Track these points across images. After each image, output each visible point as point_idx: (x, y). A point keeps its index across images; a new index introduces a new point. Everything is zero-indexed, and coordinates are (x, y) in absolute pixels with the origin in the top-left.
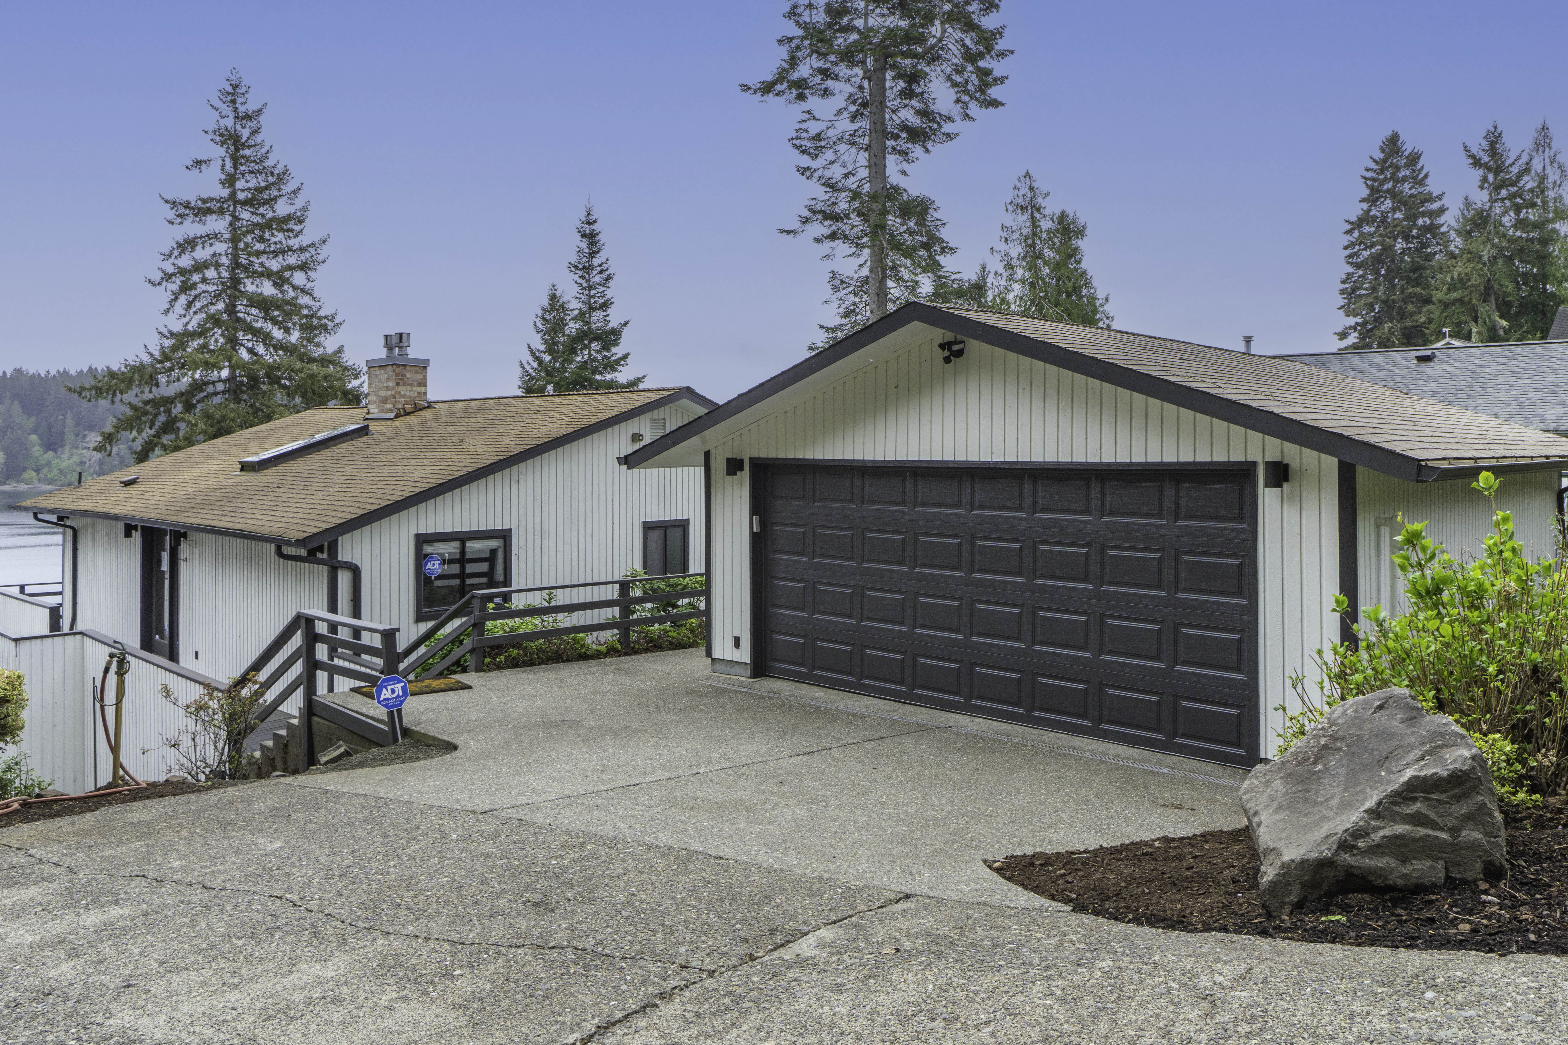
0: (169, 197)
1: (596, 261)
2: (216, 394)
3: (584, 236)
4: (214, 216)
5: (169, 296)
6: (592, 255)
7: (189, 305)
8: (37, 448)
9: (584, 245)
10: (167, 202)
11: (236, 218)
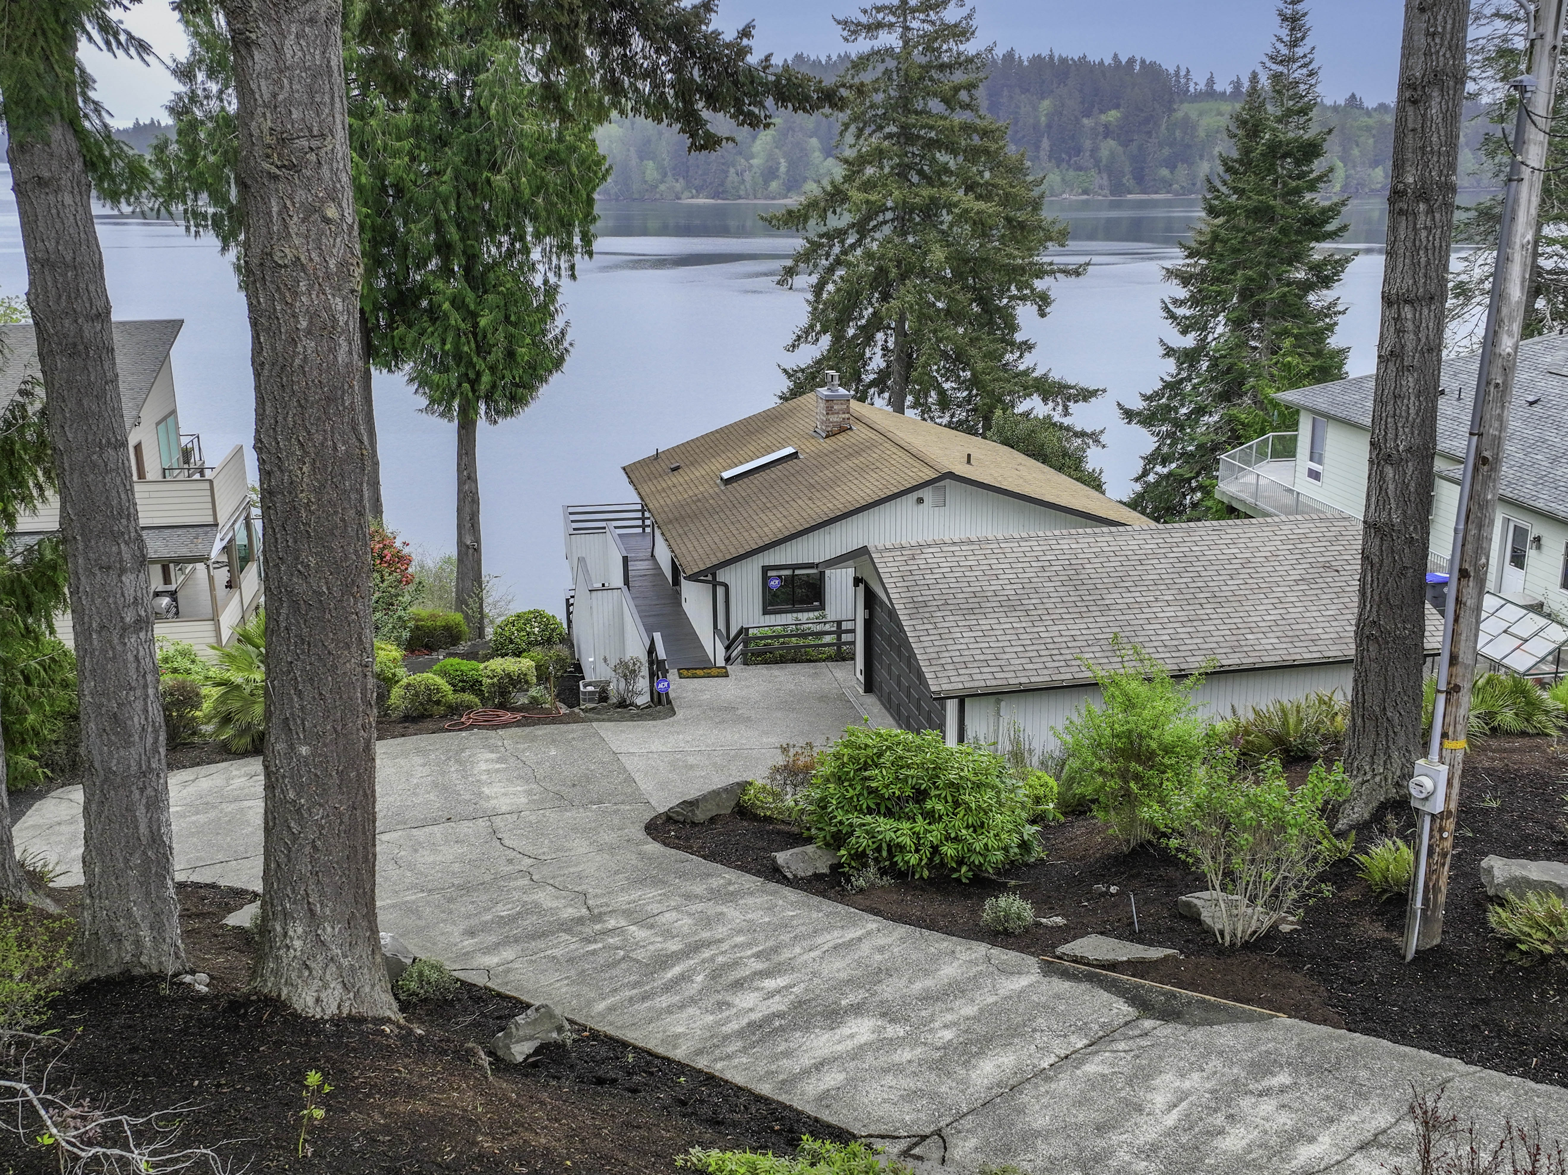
0: (841, 18)
1: (1299, 51)
2: (885, 222)
3: (1285, 19)
4: (886, 30)
5: (839, 127)
6: (1294, 44)
7: (861, 131)
8: (817, 154)
9: (1284, 33)
10: (839, 23)
11: (907, 29)
